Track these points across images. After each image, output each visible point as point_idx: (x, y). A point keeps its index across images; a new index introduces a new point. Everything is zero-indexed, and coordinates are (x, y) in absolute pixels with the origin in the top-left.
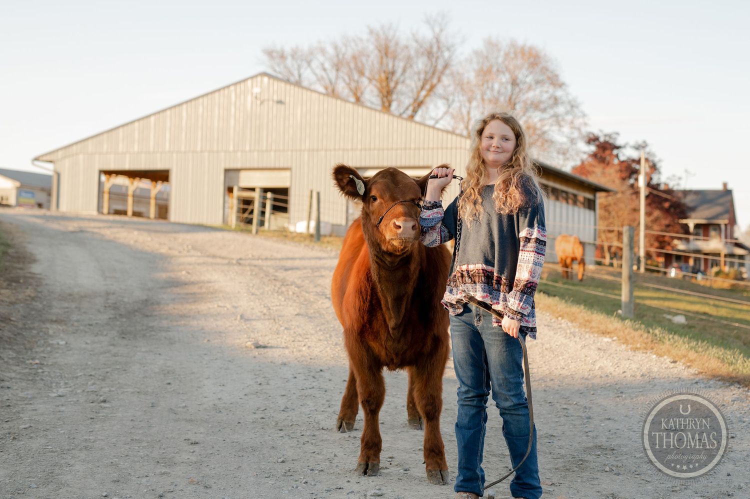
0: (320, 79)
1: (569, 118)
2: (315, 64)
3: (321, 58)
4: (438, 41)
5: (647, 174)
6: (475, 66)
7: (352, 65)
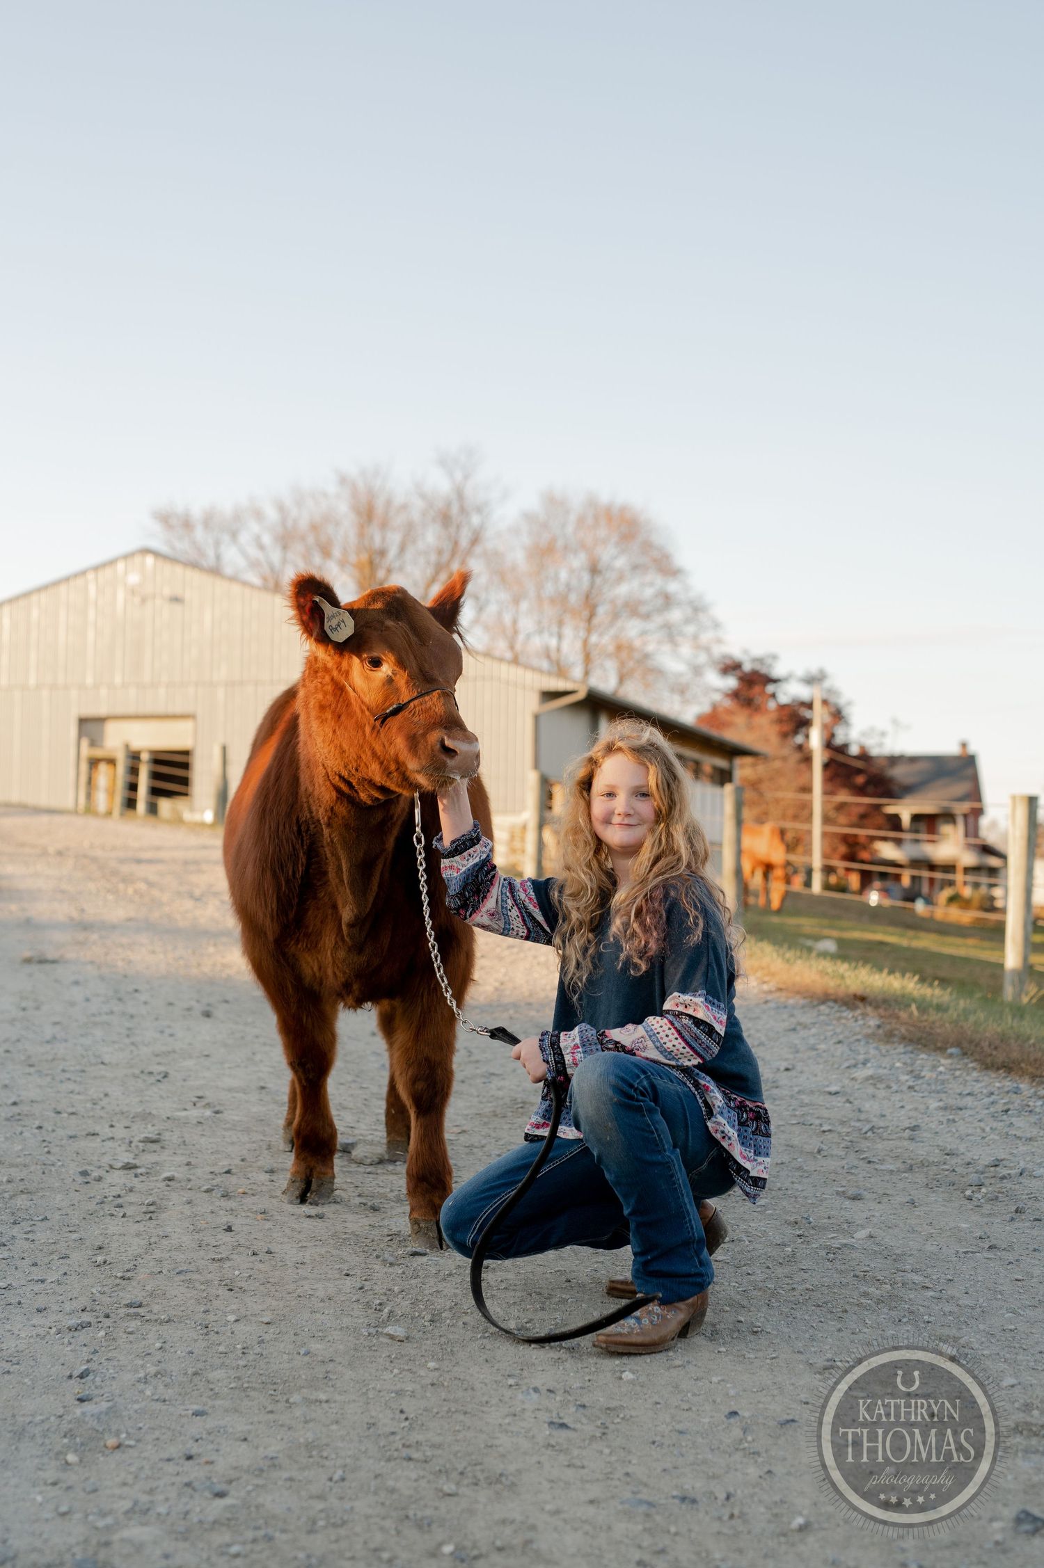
0: (254, 564)
1: (690, 629)
2: (244, 538)
3: (254, 527)
4: (460, 494)
5: (825, 727)
6: (526, 540)
7: (311, 539)
